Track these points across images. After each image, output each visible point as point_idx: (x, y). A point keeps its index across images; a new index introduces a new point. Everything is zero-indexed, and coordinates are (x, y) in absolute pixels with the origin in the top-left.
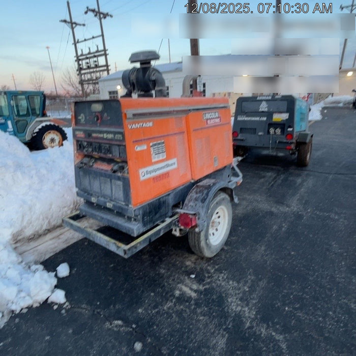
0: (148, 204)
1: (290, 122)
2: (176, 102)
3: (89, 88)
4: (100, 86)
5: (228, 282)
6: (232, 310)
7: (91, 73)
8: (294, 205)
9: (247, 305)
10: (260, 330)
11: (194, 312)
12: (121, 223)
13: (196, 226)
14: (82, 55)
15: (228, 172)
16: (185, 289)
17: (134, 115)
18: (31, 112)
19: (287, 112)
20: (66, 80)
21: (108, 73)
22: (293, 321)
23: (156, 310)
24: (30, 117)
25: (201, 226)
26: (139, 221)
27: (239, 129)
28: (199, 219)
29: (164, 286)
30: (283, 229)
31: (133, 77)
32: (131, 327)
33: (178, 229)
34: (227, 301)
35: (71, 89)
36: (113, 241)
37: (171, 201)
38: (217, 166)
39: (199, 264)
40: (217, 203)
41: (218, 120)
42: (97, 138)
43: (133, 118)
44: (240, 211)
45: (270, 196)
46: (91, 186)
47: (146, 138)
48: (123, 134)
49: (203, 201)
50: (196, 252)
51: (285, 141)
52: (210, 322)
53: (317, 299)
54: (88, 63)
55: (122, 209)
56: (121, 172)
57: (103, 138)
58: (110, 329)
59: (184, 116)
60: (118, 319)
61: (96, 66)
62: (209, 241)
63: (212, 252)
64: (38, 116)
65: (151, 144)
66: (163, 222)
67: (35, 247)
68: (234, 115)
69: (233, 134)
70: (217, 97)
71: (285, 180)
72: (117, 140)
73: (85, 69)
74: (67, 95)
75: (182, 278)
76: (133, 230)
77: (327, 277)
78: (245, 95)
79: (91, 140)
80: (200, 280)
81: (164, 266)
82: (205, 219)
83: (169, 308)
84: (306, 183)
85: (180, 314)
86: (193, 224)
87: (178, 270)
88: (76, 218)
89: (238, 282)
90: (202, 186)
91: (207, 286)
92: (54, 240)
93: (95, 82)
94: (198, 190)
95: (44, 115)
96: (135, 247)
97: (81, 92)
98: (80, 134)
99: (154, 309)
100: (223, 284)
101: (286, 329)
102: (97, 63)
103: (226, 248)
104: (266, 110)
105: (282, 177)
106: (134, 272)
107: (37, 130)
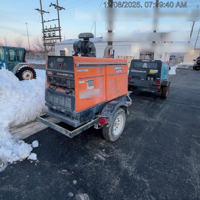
0: (83, 111)
1: (158, 75)
2: (101, 60)
3: (49, 48)
4: (56, 47)
5: (122, 154)
6: (123, 167)
7: (50, 39)
8: (158, 118)
9: (131, 165)
10: (137, 177)
11: (104, 167)
12: (68, 120)
13: (107, 124)
14: (46, 29)
15: (124, 98)
16: (99, 156)
17: (80, 65)
18: (17, 59)
19: (157, 69)
20: (36, 42)
21: (60, 41)
22: (153, 174)
23: (84, 166)
24: (16, 62)
25: (109, 124)
26: (78, 119)
27: (132, 77)
28: (109, 120)
29: (89, 154)
30: (151, 130)
31: (79, 46)
32: (72, 173)
33: (97, 126)
34: (121, 163)
35: (38, 47)
36: (64, 129)
37: (95, 111)
38: (119, 94)
39: (107, 145)
40: (118, 113)
41: (121, 71)
42: (59, 75)
43: (79, 67)
44: (130, 119)
45: (146, 113)
46: (53, 100)
47: (84, 77)
48: (73, 74)
49: (111, 111)
50: (106, 138)
51: (155, 84)
52: (112, 172)
53: (166, 164)
54: (49, 34)
55: (70, 113)
56: (70, 94)
57: (62, 76)
58: (60, 173)
59: (104, 67)
60: (64, 169)
61: (54, 36)
62: (113, 132)
63: (114, 139)
64: (20, 61)
65: (87, 81)
66: (90, 121)
67: (19, 132)
68: (129, 69)
69: (128, 78)
70: (120, 58)
71: (154, 105)
72: (70, 77)
73: (47, 37)
74: (36, 51)
75: (98, 151)
76: (75, 124)
77: (171, 154)
78: (135, 58)
79: (56, 76)
80: (107, 152)
81: (89, 145)
82: (112, 121)
83: (91, 165)
84: (165, 107)
85: (96, 168)
86: (106, 123)
87: (96, 147)
88: (44, 117)
89: (127, 154)
90: (111, 104)
91: (111, 155)
92: (30, 129)
93: (53, 45)
94: (109, 106)
95: (24, 61)
96: (75, 132)
97: (44, 50)
98: (50, 73)
99: (83, 165)
100: (119, 155)
101: (149, 177)
102: (54, 34)
103: (121, 137)
104: (147, 67)
105: (153, 103)
106: (73, 147)
107: (19, 69)
